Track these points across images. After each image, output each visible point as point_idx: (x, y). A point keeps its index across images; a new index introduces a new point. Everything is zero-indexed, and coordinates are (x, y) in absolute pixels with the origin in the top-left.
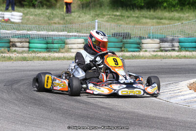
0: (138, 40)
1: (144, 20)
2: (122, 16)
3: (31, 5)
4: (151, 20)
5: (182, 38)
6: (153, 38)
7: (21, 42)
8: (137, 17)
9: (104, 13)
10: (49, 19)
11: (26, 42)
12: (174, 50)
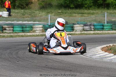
1: (74, 15)
2: (62, 12)
4: (78, 15)
7: (9, 28)
8: (71, 13)
9: (53, 11)
10: (23, 15)
11: (12, 27)
12: (91, 30)
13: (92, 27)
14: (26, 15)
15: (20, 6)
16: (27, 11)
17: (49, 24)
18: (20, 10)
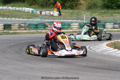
0: (104, 24)
1: (115, 14)
2: (105, 13)
3: (65, 8)
4: (118, 14)
7: (50, 25)
8: (112, 13)
9: (97, 11)
10: (71, 15)
14: (74, 15)
15: (71, 7)
16: (76, 11)
17: (85, 23)
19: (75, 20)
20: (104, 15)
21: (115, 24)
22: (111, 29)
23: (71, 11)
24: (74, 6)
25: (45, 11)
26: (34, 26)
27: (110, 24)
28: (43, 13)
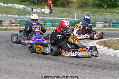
0: (94, 22)
1: (105, 13)
2: (95, 11)
3: (56, 5)
5: (114, 21)
6: (101, 21)
8: (102, 12)
9: (87, 10)
10: (62, 12)
11: (43, 22)
12: (110, 27)
13: (112, 24)
16: (67, 9)
17: (75, 21)
18: (61, 8)
19: (66, 17)
20: (95, 14)
21: (105, 22)
22: (101, 27)
23: (63, 9)
24: (66, 4)
25: (36, 8)
26: (24, 23)
27: (100, 23)
28: (35, 10)
